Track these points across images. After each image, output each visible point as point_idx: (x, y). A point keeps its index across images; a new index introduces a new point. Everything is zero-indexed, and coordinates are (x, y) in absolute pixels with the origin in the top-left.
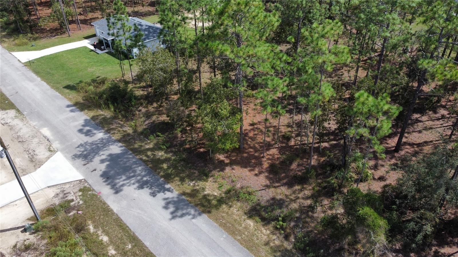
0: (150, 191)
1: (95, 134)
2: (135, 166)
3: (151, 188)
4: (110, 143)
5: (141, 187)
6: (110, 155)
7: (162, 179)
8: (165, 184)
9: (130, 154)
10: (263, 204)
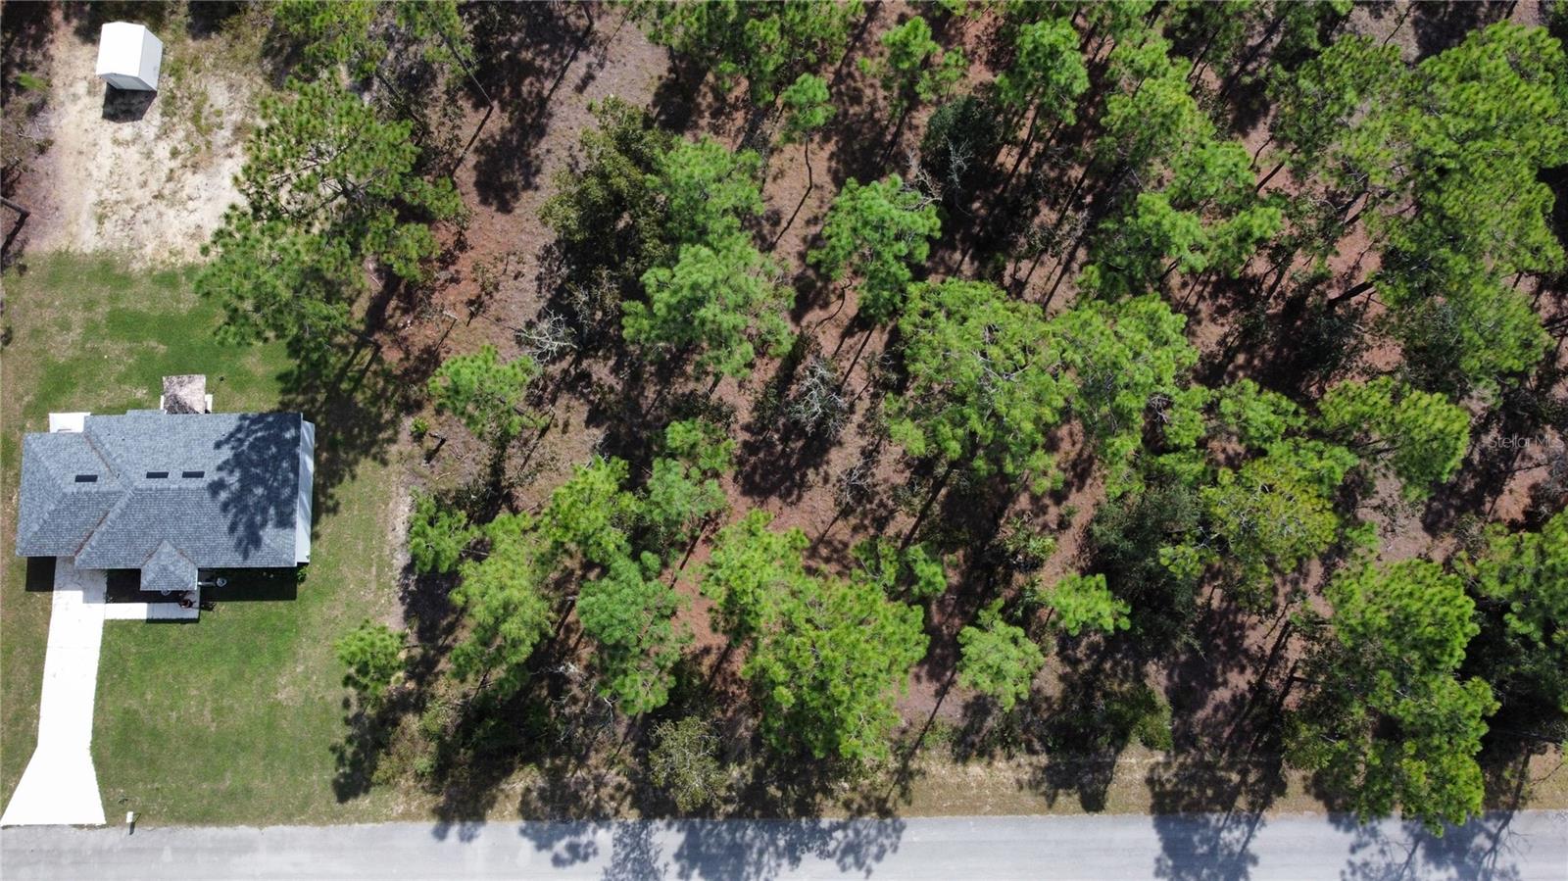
0: (813, 854)
1: (590, 844)
2: (738, 835)
3: (809, 850)
4: (643, 836)
5: (795, 861)
6: (678, 856)
7: (804, 820)
8: (816, 824)
9: (703, 824)
10: (962, 725)
